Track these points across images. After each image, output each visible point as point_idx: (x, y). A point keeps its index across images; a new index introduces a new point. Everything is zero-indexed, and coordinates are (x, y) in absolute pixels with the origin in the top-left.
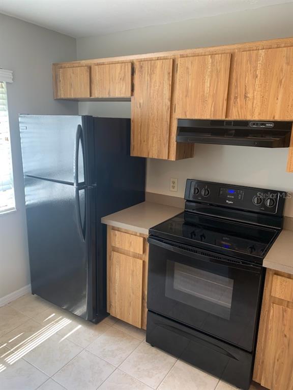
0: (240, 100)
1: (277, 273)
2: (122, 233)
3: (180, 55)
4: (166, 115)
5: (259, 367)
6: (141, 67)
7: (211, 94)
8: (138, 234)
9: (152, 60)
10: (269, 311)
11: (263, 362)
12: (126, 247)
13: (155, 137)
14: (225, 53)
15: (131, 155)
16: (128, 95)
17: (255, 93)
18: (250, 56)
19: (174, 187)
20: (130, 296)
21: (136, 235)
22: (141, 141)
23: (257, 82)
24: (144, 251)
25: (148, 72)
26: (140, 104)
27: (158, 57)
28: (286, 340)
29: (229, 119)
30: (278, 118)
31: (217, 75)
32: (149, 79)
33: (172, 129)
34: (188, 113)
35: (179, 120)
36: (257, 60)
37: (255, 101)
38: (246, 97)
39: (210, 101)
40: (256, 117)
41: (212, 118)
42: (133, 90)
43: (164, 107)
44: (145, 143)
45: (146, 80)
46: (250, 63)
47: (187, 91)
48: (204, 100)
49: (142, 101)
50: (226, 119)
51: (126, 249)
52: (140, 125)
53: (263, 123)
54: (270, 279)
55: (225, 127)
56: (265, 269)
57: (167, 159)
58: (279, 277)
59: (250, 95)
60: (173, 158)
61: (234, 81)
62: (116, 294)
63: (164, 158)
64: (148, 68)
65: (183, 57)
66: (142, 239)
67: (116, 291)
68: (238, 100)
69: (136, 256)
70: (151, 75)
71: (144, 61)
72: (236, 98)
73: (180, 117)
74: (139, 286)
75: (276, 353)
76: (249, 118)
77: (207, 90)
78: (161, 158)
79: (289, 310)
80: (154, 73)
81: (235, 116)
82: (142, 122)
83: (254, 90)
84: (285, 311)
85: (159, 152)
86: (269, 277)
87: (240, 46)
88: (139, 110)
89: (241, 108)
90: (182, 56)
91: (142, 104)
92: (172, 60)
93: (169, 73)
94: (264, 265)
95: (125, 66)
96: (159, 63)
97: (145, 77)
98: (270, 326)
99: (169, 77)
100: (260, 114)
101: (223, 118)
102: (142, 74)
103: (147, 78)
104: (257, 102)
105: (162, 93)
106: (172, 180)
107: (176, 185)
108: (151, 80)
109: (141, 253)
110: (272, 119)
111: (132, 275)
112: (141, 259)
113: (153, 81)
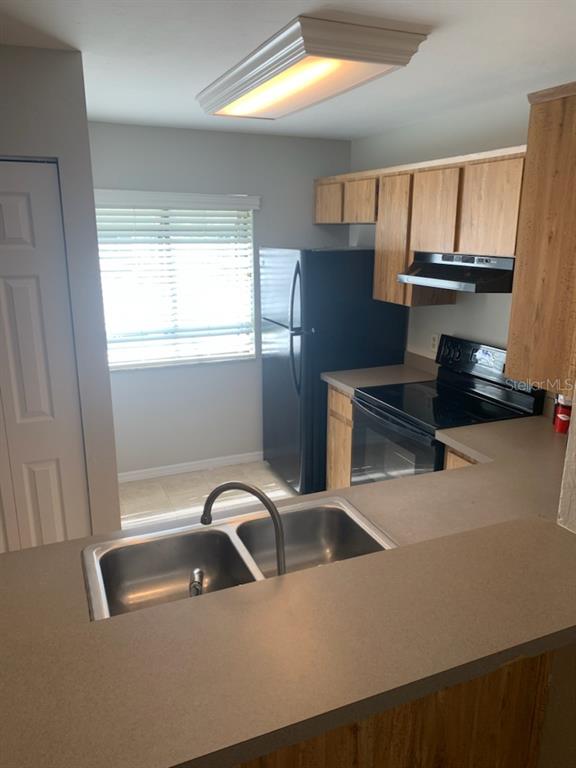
2: (338, 394)
4: (402, 247)
7: (442, 220)
9: (394, 175)
12: (340, 411)
13: (393, 275)
14: (454, 167)
15: (374, 298)
16: (372, 219)
17: (479, 219)
18: (476, 172)
19: (434, 346)
21: (347, 396)
22: (381, 281)
23: (482, 206)
25: (389, 192)
27: (400, 172)
30: (500, 253)
31: (448, 196)
34: (422, 244)
35: (415, 253)
36: (482, 177)
37: (479, 231)
38: (471, 225)
41: (443, 251)
42: (376, 213)
43: (402, 236)
44: (384, 282)
46: (476, 180)
47: (421, 216)
49: (383, 229)
50: (456, 253)
51: (340, 413)
57: (402, 304)
60: (409, 303)
63: (399, 303)
64: (389, 185)
68: (465, 227)
69: (347, 422)
70: (391, 194)
71: (386, 177)
73: (416, 250)
76: (474, 252)
77: (438, 214)
80: (394, 192)
83: (479, 215)
85: (396, 294)
86: (447, 456)
90: (419, 171)
91: (383, 233)
92: (410, 176)
93: (406, 193)
94: (437, 438)
95: (370, 183)
96: (398, 179)
99: (406, 198)
100: (483, 247)
101: (452, 251)
102: (384, 194)
103: (388, 198)
107: (436, 344)
108: (391, 201)
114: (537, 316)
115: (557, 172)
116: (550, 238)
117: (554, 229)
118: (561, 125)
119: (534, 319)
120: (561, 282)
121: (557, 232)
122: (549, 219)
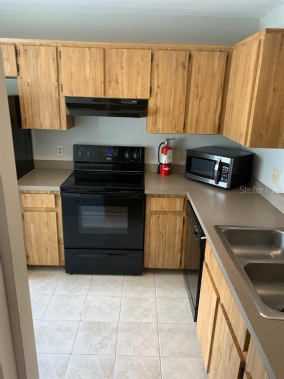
0: (113, 84)
1: (152, 196)
2: (33, 195)
3: (62, 44)
4: (54, 93)
5: (147, 257)
6: (26, 51)
7: (92, 78)
8: (49, 192)
9: (35, 45)
10: (150, 221)
11: (149, 253)
12: (39, 205)
13: (46, 112)
14: (98, 48)
15: (23, 128)
16: (15, 74)
17: (123, 80)
18: (117, 53)
19: (60, 153)
20: (46, 243)
21: (46, 194)
22: (32, 116)
23: (124, 72)
24: (56, 204)
25: (33, 56)
26: (28, 83)
27: (41, 44)
28: (161, 235)
29: (106, 97)
30: (139, 97)
31: (95, 64)
32: (35, 62)
33: (61, 104)
34: (74, 92)
35: (67, 98)
36: (122, 56)
37: (124, 85)
38: (117, 82)
39: (91, 83)
40: (125, 96)
41: (94, 96)
42: (18, 70)
43: (52, 86)
44: (37, 117)
45: (32, 62)
46: (118, 57)
47: (71, 74)
48: (86, 83)
49: (29, 81)
50: (105, 97)
51: (39, 206)
52: (30, 101)
53: (131, 100)
54: (149, 201)
55: (104, 103)
56: (146, 194)
57: (59, 129)
58: (154, 198)
59: (119, 81)
60: (64, 128)
61: (107, 69)
62: (32, 246)
63: (56, 129)
64: (33, 51)
65: (65, 46)
66: (53, 196)
67: (33, 243)
68: (112, 83)
69: (48, 210)
70: (36, 58)
71: (27, 45)
72: (110, 82)
73: (68, 95)
74: (55, 233)
75: (156, 245)
76: (121, 97)
77: (88, 74)
78: (53, 129)
79: (161, 216)
80: (39, 57)
81: (111, 95)
82: (31, 99)
83: (122, 77)
84: (159, 217)
85: (52, 124)
86: (148, 200)
87: (109, 44)
88: (28, 88)
89: (115, 89)
90: (63, 46)
91: (30, 83)
92: (55, 48)
93: (54, 59)
94: (146, 193)
95: (8, 47)
96: (43, 49)
97: (30, 60)
98: (151, 230)
99: (54, 62)
100: (127, 94)
101: (102, 96)
102: (27, 57)
103: (33, 60)
104: (125, 85)
105: (49, 75)
106: (59, 147)
107: (62, 151)
108: (37, 63)
109: (54, 206)
110: (135, 98)
111: (47, 226)
112: (53, 211)
113: (39, 64)
114: (267, 121)
115: (278, 63)
116: (274, 89)
117: (276, 86)
118: (281, 45)
119: (265, 122)
120: (279, 107)
121: (278, 86)
122: (274, 82)
